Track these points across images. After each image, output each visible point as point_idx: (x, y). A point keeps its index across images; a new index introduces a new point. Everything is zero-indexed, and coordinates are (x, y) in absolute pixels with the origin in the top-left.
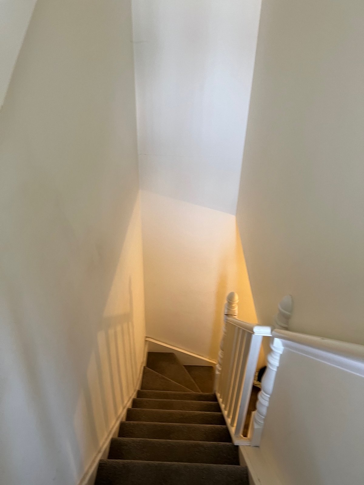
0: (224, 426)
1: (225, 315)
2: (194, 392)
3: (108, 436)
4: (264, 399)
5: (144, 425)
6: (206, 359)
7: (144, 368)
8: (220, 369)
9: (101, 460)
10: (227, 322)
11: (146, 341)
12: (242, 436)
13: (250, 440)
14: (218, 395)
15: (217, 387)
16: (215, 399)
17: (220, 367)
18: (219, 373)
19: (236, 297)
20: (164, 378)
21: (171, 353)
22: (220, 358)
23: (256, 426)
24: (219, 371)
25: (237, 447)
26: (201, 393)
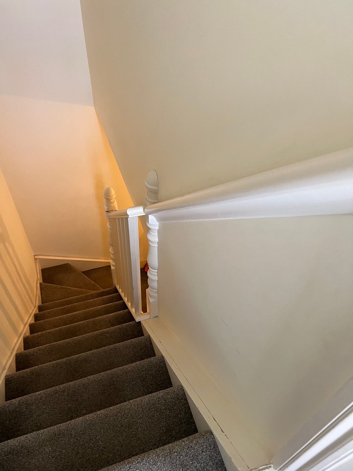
0: (126, 310)
1: (107, 212)
2: (95, 292)
3: (12, 353)
4: (153, 275)
5: (49, 333)
6: (102, 260)
7: (40, 284)
8: (114, 264)
9: (6, 376)
10: (109, 219)
11: (36, 259)
12: (142, 312)
13: (149, 313)
14: (118, 287)
15: (115, 281)
16: (116, 291)
17: (114, 262)
18: (114, 268)
19: (113, 192)
20: (63, 288)
21: (65, 264)
22: (112, 253)
23: (151, 300)
24: (114, 266)
25: (140, 322)
26: (103, 290)
